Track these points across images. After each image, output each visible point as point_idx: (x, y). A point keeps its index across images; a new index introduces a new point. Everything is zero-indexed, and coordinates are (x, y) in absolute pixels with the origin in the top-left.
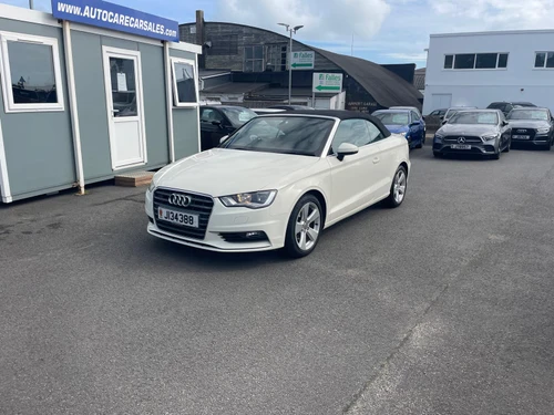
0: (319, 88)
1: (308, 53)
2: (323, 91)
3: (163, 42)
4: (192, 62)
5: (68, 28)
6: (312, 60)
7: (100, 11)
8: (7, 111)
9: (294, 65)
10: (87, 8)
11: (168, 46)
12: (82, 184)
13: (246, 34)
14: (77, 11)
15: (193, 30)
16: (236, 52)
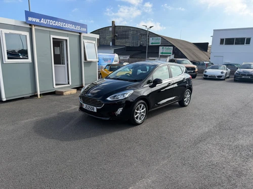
0: (162, 53)
1: (159, 38)
2: (163, 54)
3: (80, 33)
4: (94, 42)
5: (34, 28)
6: (160, 41)
7: (49, 20)
8: (4, 62)
9: (152, 43)
10: (43, 19)
11: (82, 35)
12: (39, 93)
13: (132, 30)
14: (38, 20)
15: (111, 29)
16: (128, 38)
